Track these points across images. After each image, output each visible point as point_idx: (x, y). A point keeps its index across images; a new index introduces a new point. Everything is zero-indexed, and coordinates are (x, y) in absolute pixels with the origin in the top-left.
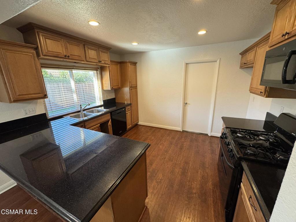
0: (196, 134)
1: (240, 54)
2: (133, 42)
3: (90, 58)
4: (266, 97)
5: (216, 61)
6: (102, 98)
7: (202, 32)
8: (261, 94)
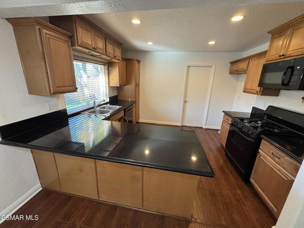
0: (194, 127)
1: (230, 63)
2: (148, 42)
3: (109, 52)
4: (261, 95)
5: (212, 67)
6: (108, 95)
7: (212, 43)
8: (257, 93)
